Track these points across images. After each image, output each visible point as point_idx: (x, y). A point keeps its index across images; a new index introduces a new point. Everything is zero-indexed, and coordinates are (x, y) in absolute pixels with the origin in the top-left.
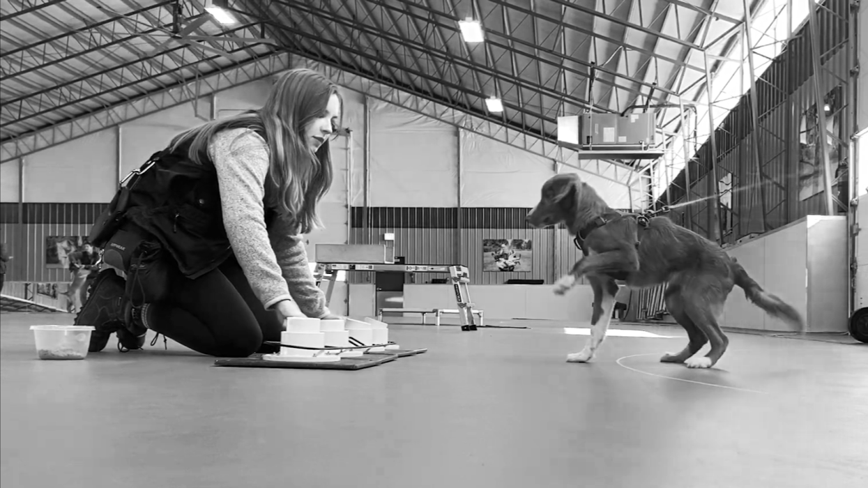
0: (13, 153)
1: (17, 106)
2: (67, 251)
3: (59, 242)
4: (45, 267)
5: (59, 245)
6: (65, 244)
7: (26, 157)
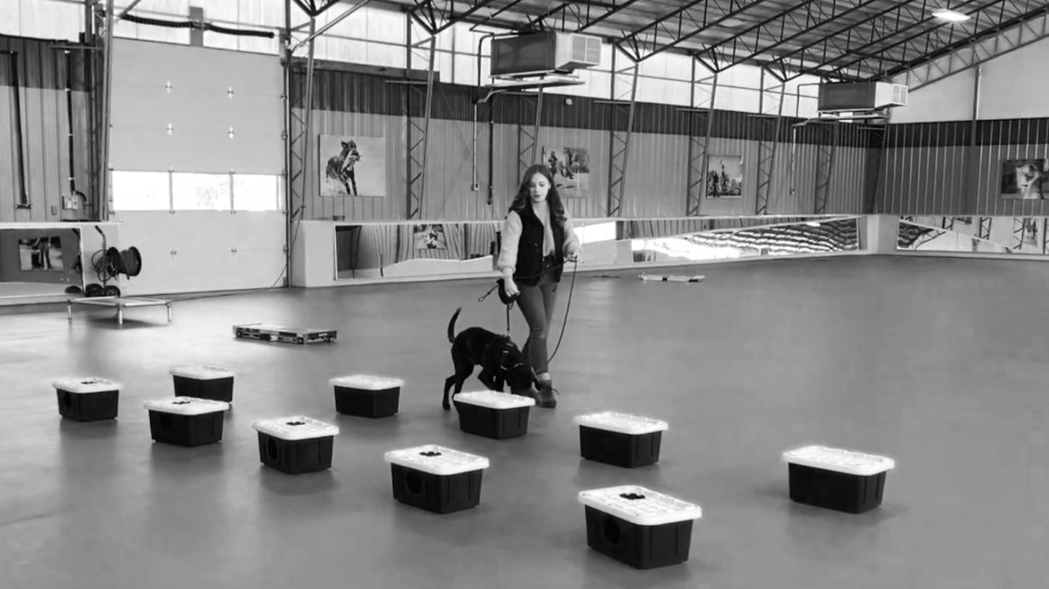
0: (968, 60)
1: (999, 8)
2: (1028, 178)
3: (1020, 167)
4: (999, 197)
5: (1018, 170)
6: (1026, 169)
7: (983, 64)
